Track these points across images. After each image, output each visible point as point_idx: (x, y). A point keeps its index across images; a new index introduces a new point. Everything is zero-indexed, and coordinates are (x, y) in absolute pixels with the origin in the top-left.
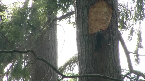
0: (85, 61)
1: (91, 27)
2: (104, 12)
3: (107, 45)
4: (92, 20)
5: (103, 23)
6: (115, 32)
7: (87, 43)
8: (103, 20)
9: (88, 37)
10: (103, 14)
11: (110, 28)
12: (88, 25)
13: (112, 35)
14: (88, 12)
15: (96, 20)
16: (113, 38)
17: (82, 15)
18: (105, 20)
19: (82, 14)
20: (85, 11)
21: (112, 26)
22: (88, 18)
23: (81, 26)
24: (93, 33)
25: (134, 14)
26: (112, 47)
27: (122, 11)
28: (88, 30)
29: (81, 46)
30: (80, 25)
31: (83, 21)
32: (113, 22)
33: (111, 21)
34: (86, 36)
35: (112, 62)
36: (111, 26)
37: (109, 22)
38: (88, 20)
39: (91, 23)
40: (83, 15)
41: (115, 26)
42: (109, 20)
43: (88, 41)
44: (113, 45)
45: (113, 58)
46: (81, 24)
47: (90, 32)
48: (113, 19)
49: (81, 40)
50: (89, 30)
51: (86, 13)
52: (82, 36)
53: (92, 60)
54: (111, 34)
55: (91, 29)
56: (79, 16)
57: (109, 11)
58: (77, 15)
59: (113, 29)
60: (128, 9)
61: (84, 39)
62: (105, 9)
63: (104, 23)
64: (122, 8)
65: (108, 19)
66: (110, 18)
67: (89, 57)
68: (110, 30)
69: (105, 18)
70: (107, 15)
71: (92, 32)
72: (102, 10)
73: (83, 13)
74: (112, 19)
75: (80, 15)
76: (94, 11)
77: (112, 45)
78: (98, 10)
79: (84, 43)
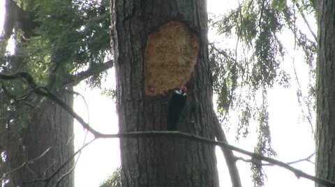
0: (137, 158)
1: (151, 81)
2: (179, 49)
3: (186, 122)
4: (152, 66)
5: (177, 72)
6: (205, 92)
7: (141, 118)
8: (178, 66)
9: (144, 105)
10: (178, 53)
11: (193, 85)
12: (143, 75)
13: (197, 101)
14: (143, 48)
15: (163, 65)
16: (200, 107)
17: (129, 54)
18: (183, 66)
19: (131, 52)
20: (137, 47)
21: (198, 78)
22: (144, 62)
23: (128, 79)
24: (155, 94)
25: (251, 71)
26: (198, 126)
27: (224, 66)
28: (143, 89)
29: (127, 125)
30: (126, 78)
31: (131, 66)
32: (200, 71)
33: (196, 67)
34: (140, 101)
35: (197, 161)
36: (195, 79)
37: (192, 69)
38: (143, 64)
39: (151, 71)
40: (133, 54)
41: (205, 80)
42: (193, 66)
43: (143, 113)
44: (201, 122)
45: (200, 153)
46: (128, 75)
47: (148, 93)
48: (201, 64)
49: (128, 111)
50: (146, 89)
51: (138, 49)
52: (130, 101)
53: (153, 156)
54: (196, 96)
55: (150, 87)
56: (124, 56)
57: (191, 45)
58: (118, 54)
59: (200, 88)
60: (237, 61)
61: (134, 108)
62: (182, 41)
63: (181, 72)
64: (223, 60)
65: (188, 63)
66: (194, 61)
67: (145, 150)
68: (193, 88)
69: (181, 61)
70: (187, 54)
71: (153, 92)
72: (176, 44)
73: (133, 49)
74: (198, 63)
75: (126, 55)
76: (157, 46)
77: (198, 122)
78: (167, 42)
79: (135, 118)
